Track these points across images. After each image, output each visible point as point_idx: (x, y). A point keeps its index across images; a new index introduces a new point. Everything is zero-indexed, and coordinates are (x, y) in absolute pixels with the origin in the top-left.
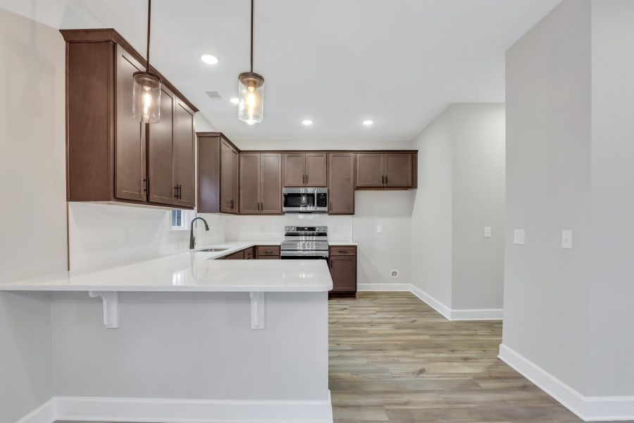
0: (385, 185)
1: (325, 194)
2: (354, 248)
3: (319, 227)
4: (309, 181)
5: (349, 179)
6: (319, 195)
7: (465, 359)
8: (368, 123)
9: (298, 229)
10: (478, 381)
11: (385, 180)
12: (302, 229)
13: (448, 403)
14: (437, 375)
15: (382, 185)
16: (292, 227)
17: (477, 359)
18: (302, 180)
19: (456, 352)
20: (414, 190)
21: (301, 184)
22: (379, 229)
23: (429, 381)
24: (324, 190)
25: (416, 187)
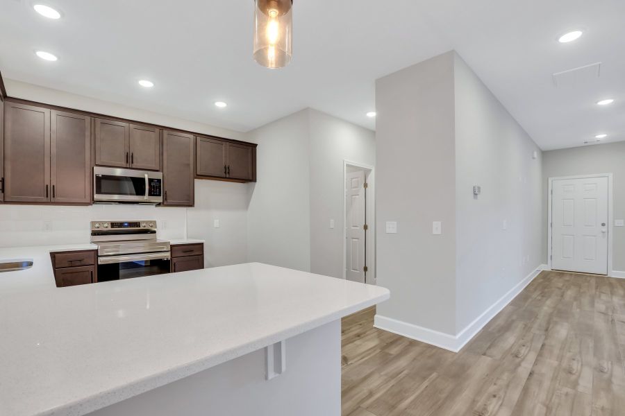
0: (227, 176)
1: (159, 181)
2: (200, 246)
3: (147, 222)
4: (134, 160)
5: (188, 165)
6: (151, 180)
7: (359, 336)
8: (221, 105)
9: (113, 225)
10: (387, 351)
11: (227, 169)
12: (121, 225)
13: (392, 377)
14: (359, 358)
15: (224, 175)
16: (103, 223)
17: (364, 333)
18: (124, 159)
19: (347, 332)
20: (253, 183)
21: (124, 164)
22: (216, 223)
23: (360, 364)
24: (158, 175)
25: (255, 181)
